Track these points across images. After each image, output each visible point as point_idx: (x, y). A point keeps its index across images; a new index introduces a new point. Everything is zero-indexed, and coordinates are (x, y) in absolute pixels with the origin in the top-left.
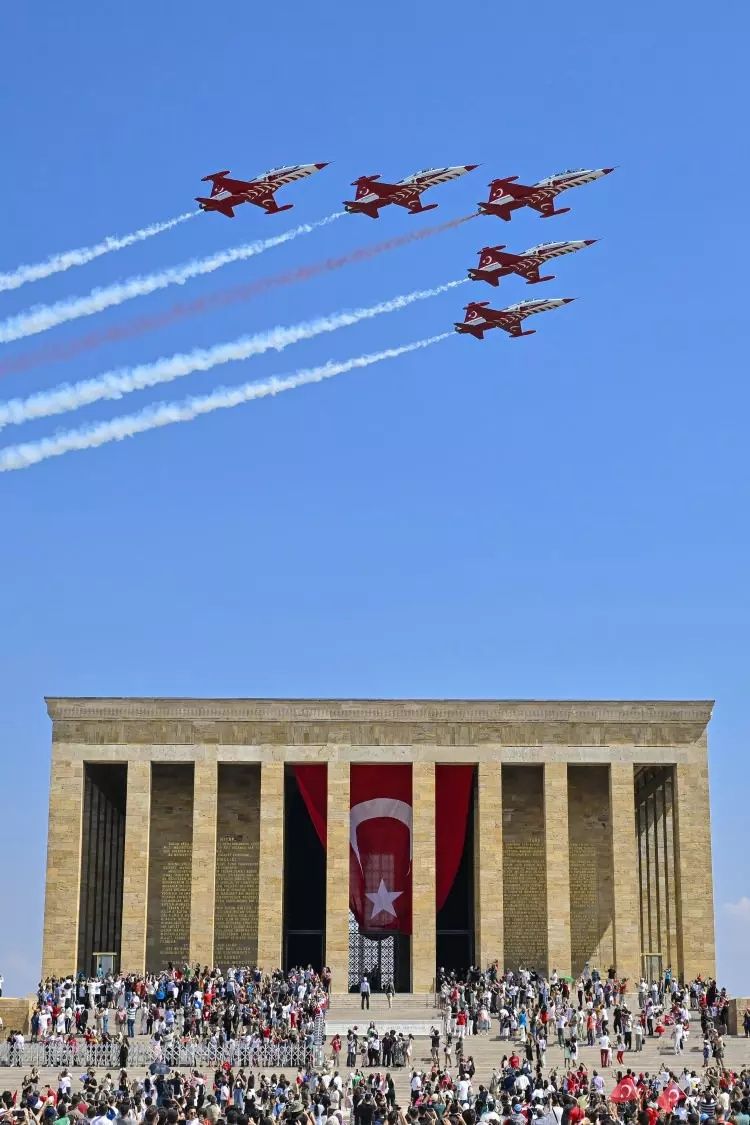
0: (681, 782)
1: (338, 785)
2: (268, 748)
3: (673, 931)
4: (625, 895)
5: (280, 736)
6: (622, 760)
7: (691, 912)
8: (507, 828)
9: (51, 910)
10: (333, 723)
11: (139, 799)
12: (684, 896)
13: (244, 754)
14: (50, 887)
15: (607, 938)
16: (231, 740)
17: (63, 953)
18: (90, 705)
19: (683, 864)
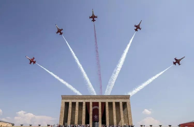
0: (127, 104)
1: (91, 104)
2: (84, 100)
3: (127, 121)
4: (122, 116)
5: (85, 99)
6: (121, 101)
7: (129, 118)
8: (109, 110)
9: (60, 118)
10: (90, 98)
11: (70, 106)
12: (129, 116)
13: (81, 101)
14: (61, 115)
15: (120, 122)
16: (80, 99)
17: (61, 123)
18: (66, 96)
19: (128, 113)
